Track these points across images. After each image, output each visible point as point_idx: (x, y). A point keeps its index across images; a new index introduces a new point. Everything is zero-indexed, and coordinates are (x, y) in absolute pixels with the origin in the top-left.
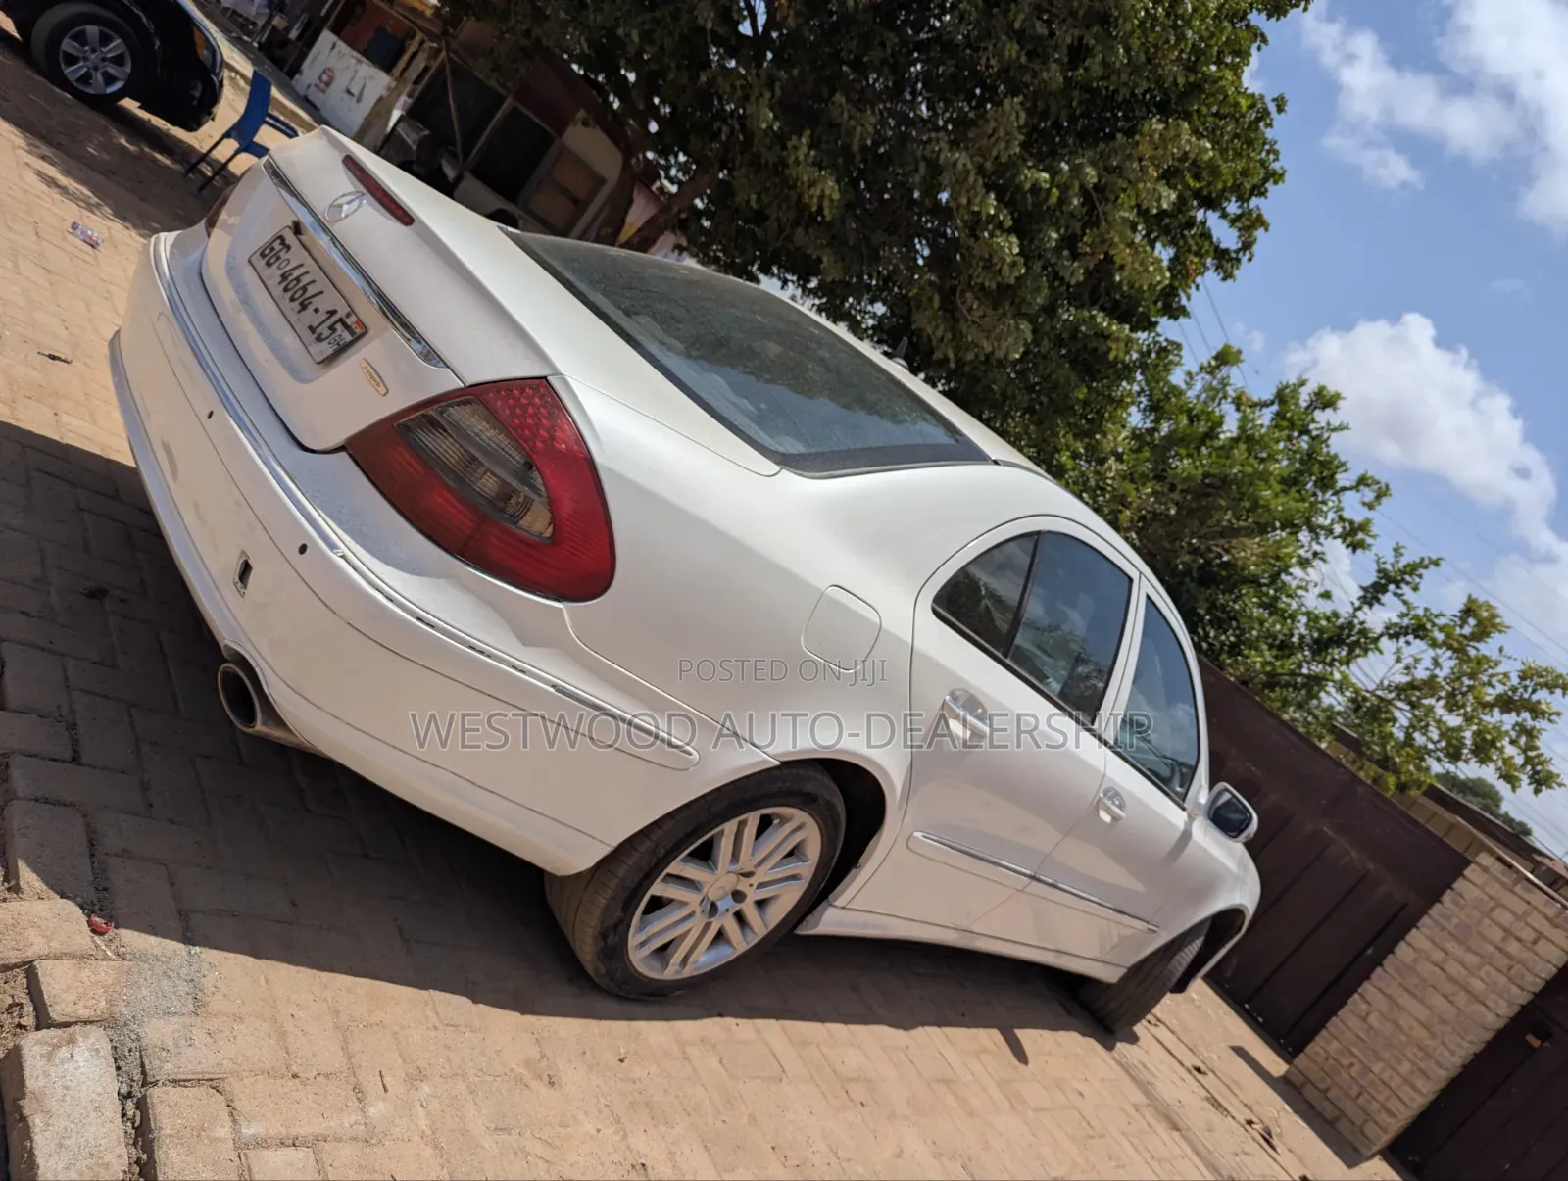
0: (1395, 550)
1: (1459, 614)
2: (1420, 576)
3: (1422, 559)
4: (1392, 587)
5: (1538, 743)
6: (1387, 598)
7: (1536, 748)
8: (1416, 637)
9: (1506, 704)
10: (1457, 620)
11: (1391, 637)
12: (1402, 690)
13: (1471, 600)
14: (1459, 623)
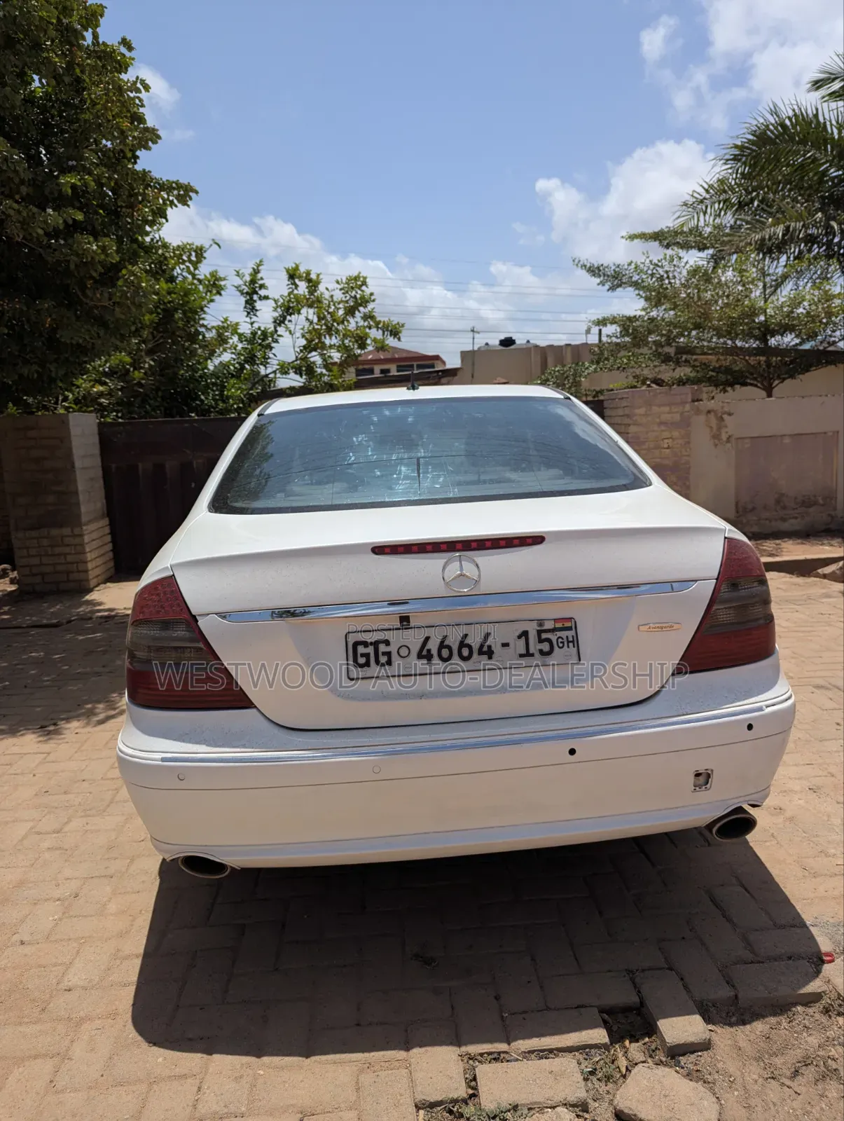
0: (238, 275)
1: (290, 283)
2: (262, 279)
3: (253, 269)
4: (255, 297)
5: (378, 319)
6: (258, 305)
7: (380, 322)
8: (290, 315)
9: (351, 311)
10: (291, 286)
11: (280, 325)
12: (308, 348)
13: (288, 270)
14: (294, 287)
